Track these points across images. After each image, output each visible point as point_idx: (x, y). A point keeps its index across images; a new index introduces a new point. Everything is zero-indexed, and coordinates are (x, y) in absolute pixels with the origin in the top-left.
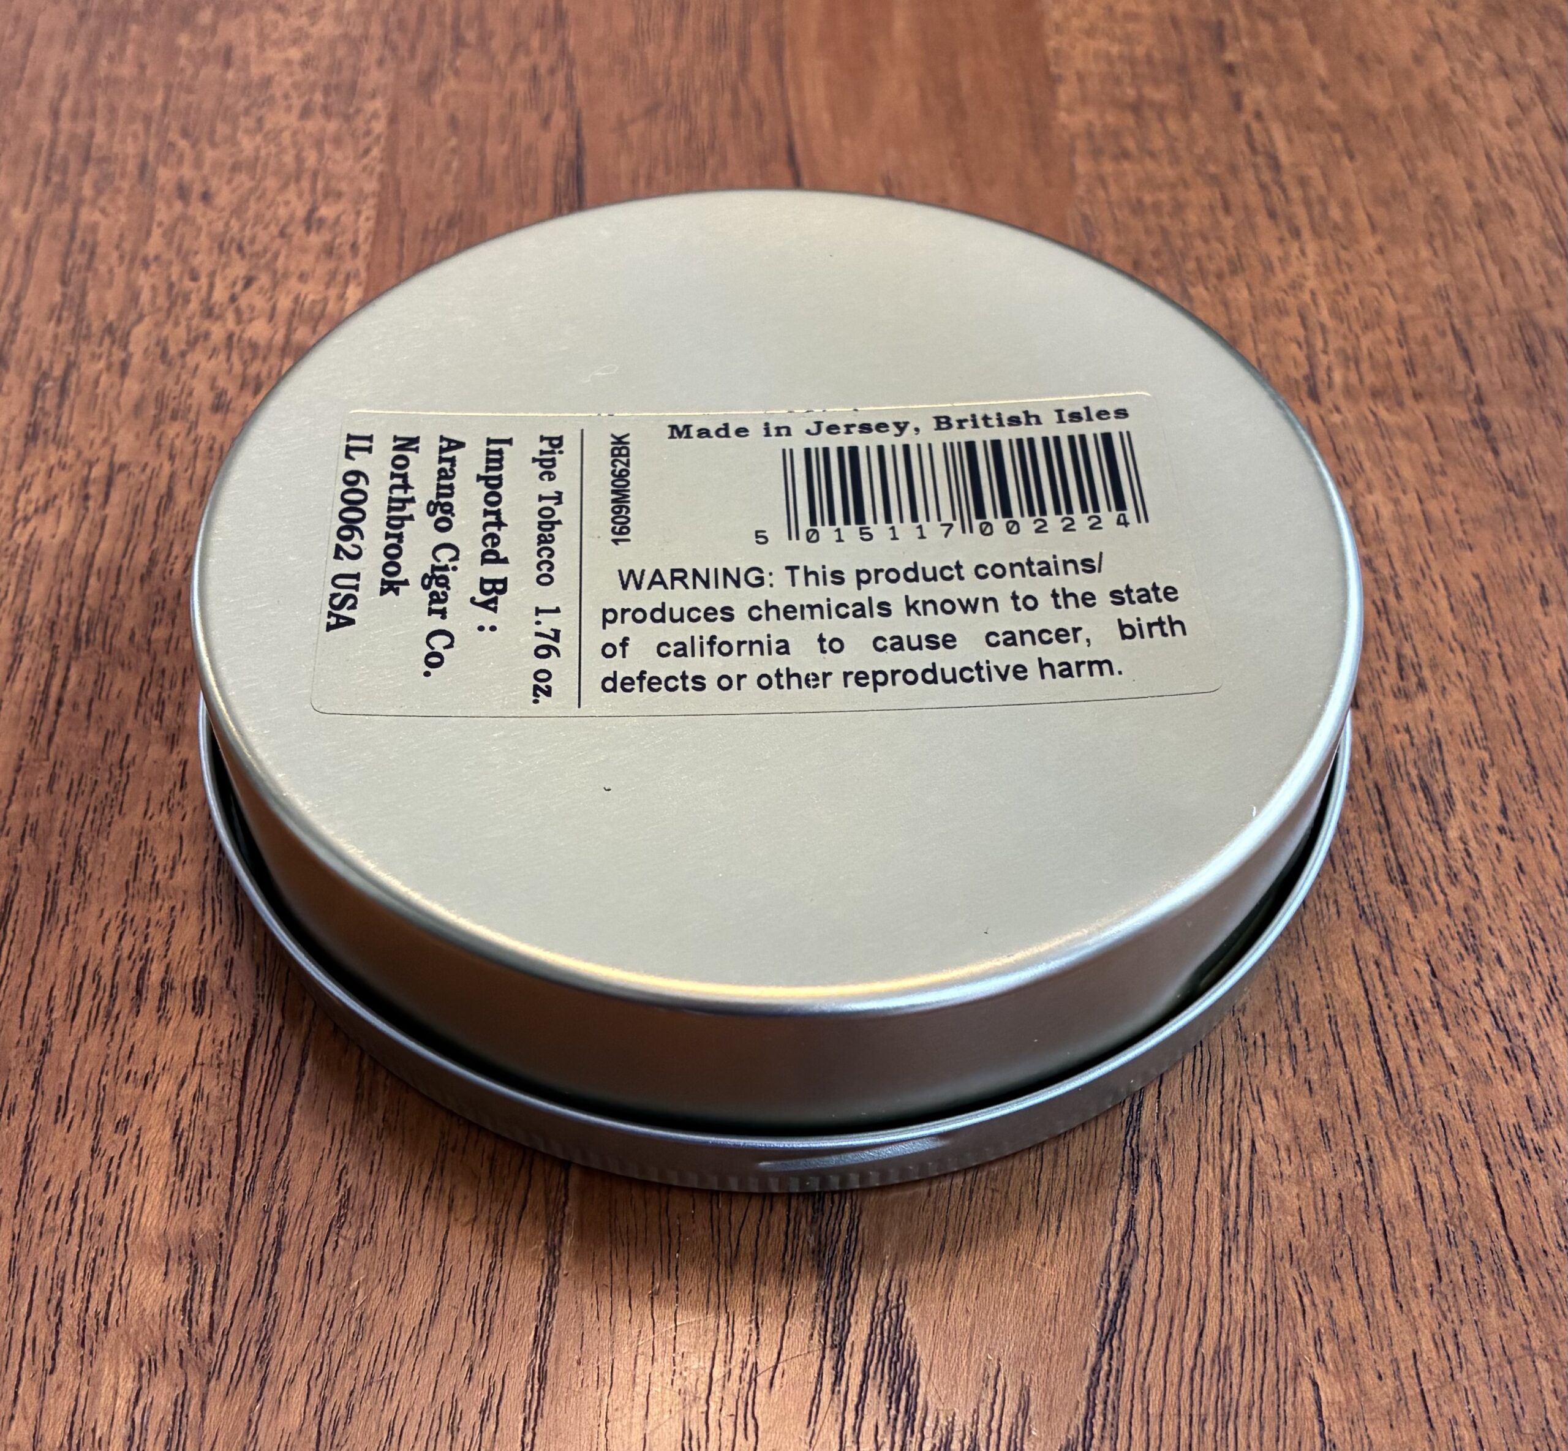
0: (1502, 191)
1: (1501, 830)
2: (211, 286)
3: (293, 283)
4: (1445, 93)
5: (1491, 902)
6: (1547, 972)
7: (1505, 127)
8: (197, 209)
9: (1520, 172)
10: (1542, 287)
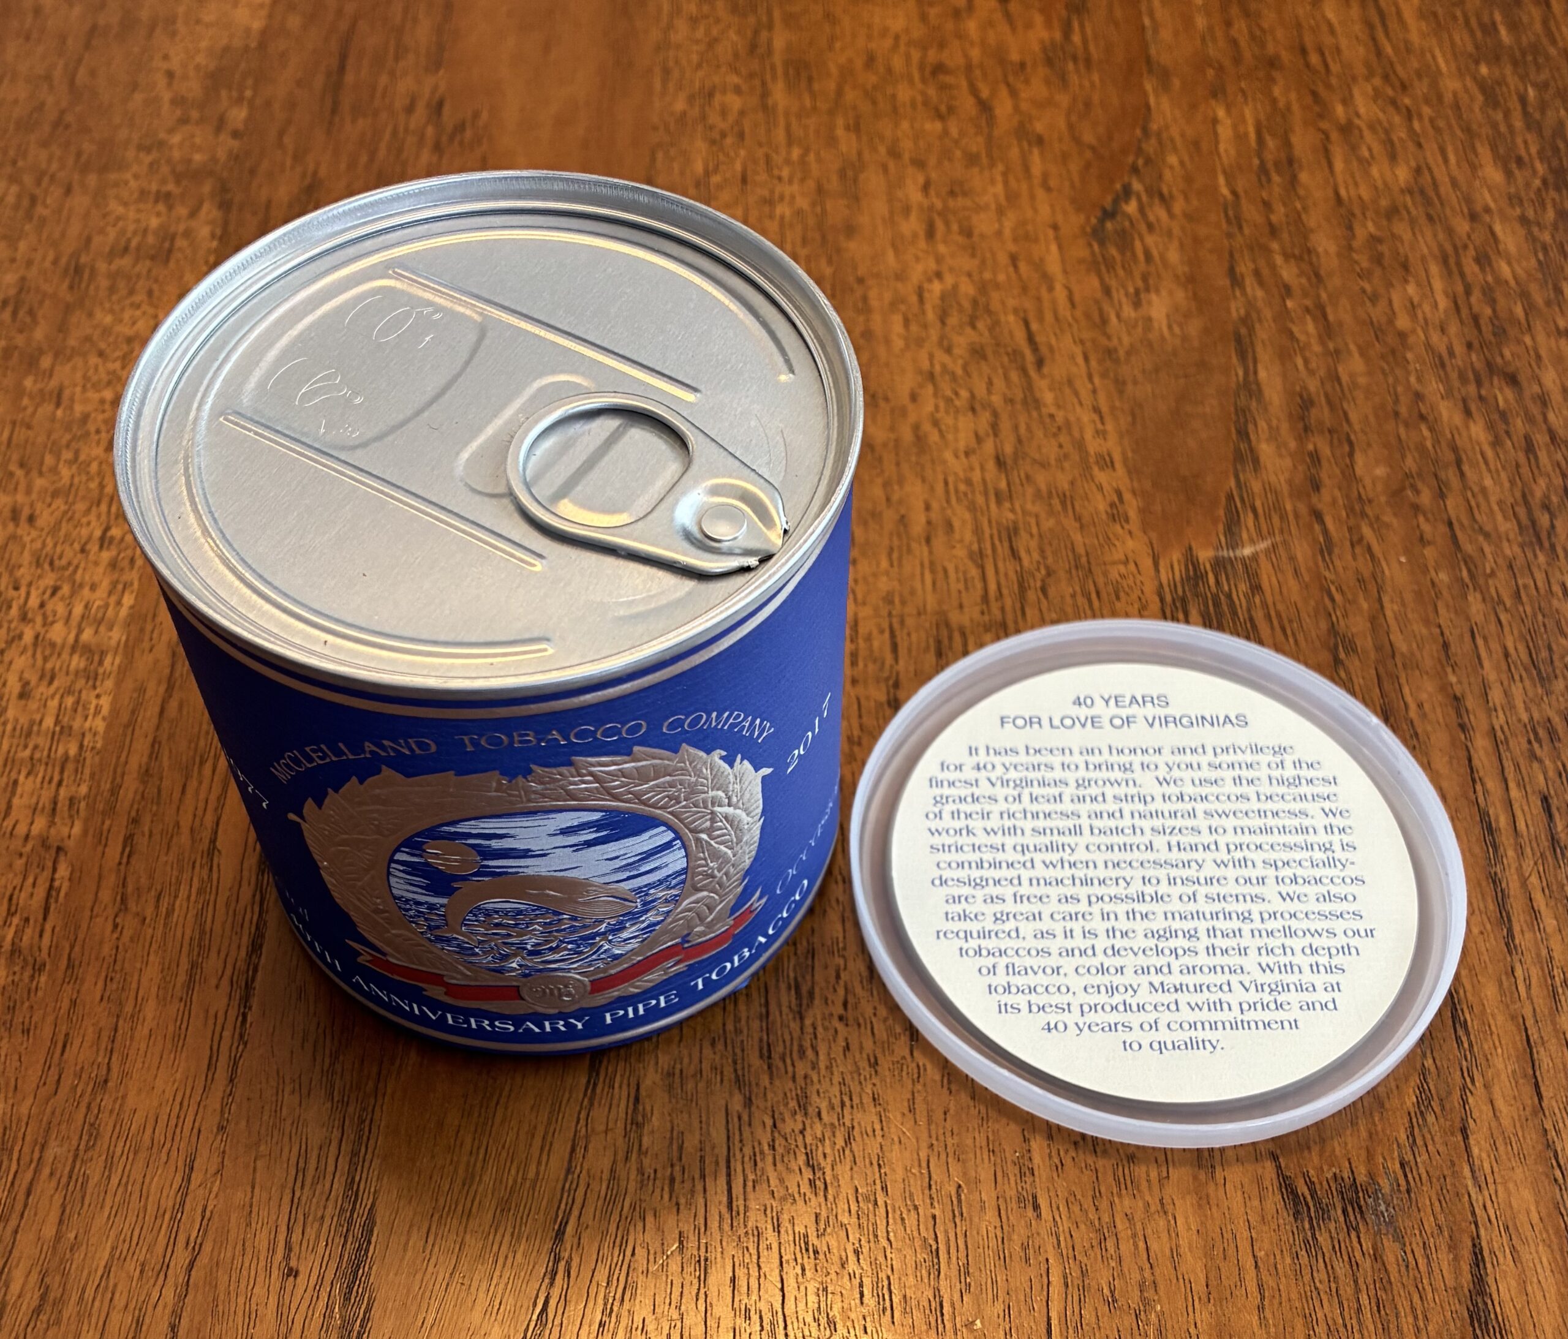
0: (949, 512)
1: (841, 1018)
2: (28, 594)
3: (86, 591)
4: (927, 427)
5: (823, 1072)
6: (848, 1123)
7: (962, 456)
8: (23, 529)
9: (965, 494)
10: (960, 592)
